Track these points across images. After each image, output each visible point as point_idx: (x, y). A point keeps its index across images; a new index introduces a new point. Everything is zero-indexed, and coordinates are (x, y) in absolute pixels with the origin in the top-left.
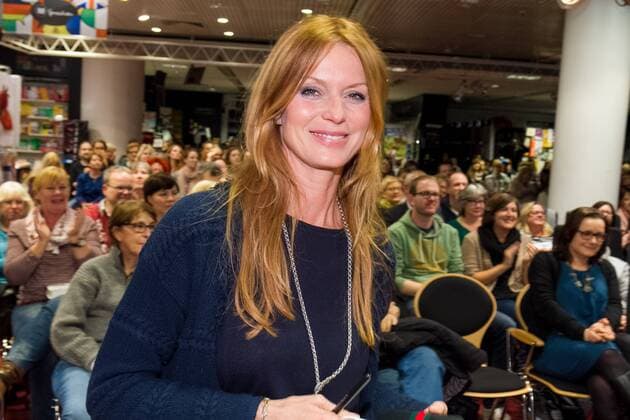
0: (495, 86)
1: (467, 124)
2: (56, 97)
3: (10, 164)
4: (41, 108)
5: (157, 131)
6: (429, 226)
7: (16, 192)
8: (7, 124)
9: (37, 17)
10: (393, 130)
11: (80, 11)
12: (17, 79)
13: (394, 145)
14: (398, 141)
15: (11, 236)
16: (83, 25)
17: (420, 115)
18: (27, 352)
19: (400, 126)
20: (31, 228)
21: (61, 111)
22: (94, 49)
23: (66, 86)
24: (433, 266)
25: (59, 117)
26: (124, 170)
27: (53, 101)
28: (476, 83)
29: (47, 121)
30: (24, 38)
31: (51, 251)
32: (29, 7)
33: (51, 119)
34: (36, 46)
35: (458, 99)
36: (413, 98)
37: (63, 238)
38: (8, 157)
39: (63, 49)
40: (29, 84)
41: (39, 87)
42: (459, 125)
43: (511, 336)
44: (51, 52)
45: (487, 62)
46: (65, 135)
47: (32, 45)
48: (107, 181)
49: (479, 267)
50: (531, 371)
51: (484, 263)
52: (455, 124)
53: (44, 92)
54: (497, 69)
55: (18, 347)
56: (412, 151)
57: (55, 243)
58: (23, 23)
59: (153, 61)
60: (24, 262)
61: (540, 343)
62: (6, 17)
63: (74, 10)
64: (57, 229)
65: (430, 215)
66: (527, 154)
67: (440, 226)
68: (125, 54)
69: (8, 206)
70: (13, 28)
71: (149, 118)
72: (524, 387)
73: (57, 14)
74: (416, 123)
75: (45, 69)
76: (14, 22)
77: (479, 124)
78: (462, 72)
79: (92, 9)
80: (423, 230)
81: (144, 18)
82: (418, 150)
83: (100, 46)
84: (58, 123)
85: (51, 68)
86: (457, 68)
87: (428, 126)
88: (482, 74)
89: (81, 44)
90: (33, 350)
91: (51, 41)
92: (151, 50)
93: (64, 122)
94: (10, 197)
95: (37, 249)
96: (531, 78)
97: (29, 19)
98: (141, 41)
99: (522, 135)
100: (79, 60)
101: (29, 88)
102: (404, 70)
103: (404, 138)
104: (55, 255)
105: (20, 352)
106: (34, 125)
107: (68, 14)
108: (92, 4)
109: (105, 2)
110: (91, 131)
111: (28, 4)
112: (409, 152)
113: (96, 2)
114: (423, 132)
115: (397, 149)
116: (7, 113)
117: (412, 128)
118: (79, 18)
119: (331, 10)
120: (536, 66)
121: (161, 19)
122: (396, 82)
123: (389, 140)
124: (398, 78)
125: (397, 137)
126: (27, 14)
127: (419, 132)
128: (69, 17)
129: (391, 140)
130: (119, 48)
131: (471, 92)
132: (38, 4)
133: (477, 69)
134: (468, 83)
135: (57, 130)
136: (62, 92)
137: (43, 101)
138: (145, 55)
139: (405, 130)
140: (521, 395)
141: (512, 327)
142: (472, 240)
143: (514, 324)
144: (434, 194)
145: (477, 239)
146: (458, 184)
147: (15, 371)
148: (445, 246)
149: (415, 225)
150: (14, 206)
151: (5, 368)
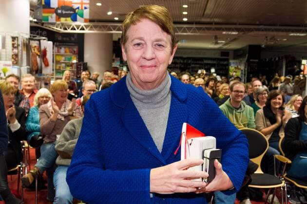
0: (285, 40)
1: (272, 59)
2: (73, 52)
3: (48, 82)
4: (66, 57)
5: (120, 66)
6: (239, 107)
7: (45, 93)
8: (46, 64)
9: (57, 14)
10: (234, 63)
11: (77, 11)
13: (234, 70)
14: (237, 68)
16: (78, 17)
17: (247, 55)
18: (44, 163)
19: (237, 61)
20: (51, 108)
21: (75, 58)
22: (89, 28)
23: (77, 47)
24: (240, 125)
25: (75, 61)
26: (91, 82)
27: (71, 54)
28: (273, 38)
29: (69, 63)
30: (53, 24)
31: (60, 119)
32: (54, 10)
33: (70, 62)
34: (62, 29)
35: (263, 46)
36: (244, 47)
37: (66, 113)
38: (47, 79)
39: (75, 29)
40: (61, 46)
41: (65, 48)
42: (267, 60)
43: (276, 159)
44: (69, 31)
45: (278, 27)
46: (77, 69)
47: (61, 28)
48: (84, 88)
49: (264, 126)
50: (286, 176)
51: (267, 124)
52: (266, 59)
53: (67, 50)
54: (283, 31)
55: (40, 161)
56: (243, 73)
57: (62, 115)
58: (52, 17)
59: (117, 34)
60: (49, 123)
62: (44, 15)
63: (74, 10)
64: (62, 109)
65: (239, 102)
66: (302, 73)
67: (244, 106)
68: (103, 31)
69: (42, 99)
70: (48, 20)
71: (117, 61)
72: (281, 183)
73: (67, 12)
74: (246, 59)
75: (68, 39)
76: (48, 17)
77: (277, 59)
78: (265, 33)
79: (82, 9)
80: (236, 108)
81: (110, 13)
82: (246, 72)
83: (91, 27)
84: (74, 64)
85: (70, 39)
86: (263, 31)
87: (251, 60)
88: (275, 33)
89: (82, 27)
90: (47, 162)
91: (69, 26)
92: (115, 28)
93: (77, 63)
94: (43, 95)
95: (53, 117)
96: (302, 35)
97: (54, 15)
98: (110, 24)
99: (300, 63)
100: (83, 34)
101: (61, 48)
102: (237, 33)
103: (239, 67)
104: (62, 121)
105: (41, 163)
106: (63, 65)
107: (71, 12)
108: (82, 7)
109: (88, 6)
110: (89, 67)
111: (54, 8)
112: (242, 73)
113: (84, 6)
114: (249, 64)
115: (236, 72)
116: (46, 59)
117: (243, 62)
118: (77, 14)
119: (197, 5)
120: (303, 28)
121: (118, 13)
122: (235, 39)
123: (232, 68)
124: (234, 37)
125: (236, 66)
126: (53, 13)
127: (247, 64)
128: (72, 14)
129: (233, 68)
130: (100, 28)
131: (273, 43)
132: (58, 8)
133: (273, 31)
134: (269, 38)
135: (74, 67)
136: (75, 50)
137: (67, 54)
138: (112, 31)
139: (240, 63)
140: (280, 187)
141: (277, 154)
142: (260, 113)
143: (279, 153)
144: (242, 92)
145: (263, 113)
146: (256, 86)
147: (38, 171)
148: (247, 116)
149: (231, 106)
150: (45, 99)
151: (34, 170)
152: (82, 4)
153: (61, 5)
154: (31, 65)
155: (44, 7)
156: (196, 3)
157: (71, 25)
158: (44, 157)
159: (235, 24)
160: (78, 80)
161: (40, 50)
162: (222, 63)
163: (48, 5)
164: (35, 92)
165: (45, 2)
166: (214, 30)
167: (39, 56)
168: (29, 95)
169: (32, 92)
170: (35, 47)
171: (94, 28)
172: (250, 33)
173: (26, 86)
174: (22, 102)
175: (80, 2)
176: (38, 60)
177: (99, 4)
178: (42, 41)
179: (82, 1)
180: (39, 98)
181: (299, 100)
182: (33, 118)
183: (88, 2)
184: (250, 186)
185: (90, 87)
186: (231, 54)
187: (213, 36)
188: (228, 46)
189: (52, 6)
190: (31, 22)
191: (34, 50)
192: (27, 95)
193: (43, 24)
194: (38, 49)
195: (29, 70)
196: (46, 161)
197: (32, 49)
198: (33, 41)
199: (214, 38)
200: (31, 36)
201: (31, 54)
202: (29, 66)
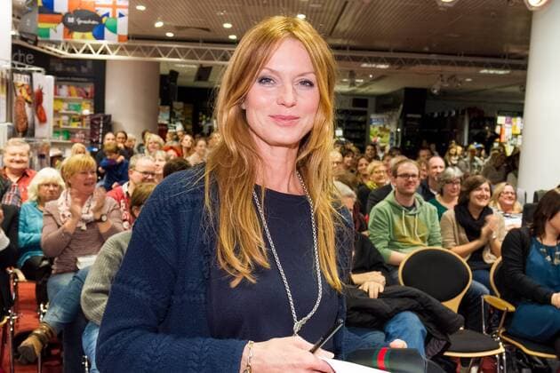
0: (469, 80)
1: (443, 113)
2: (84, 94)
3: (44, 153)
4: (71, 103)
5: (170, 122)
6: (411, 204)
8: (43, 118)
9: (67, 25)
10: (378, 120)
11: (104, 19)
12: (51, 78)
13: (379, 133)
14: (383, 129)
15: (45, 215)
16: (107, 32)
17: (401, 106)
18: (60, 315)
19: (384, 116)
20: (63, 208)
21: (89, 106)
22: (116, 52)
23: (92, 85)
24: (415, 239)
25: (87, 111)
27: (81, 98)
28: (453, 77)
29: (76, 115)
30: (57, 44)
31: (80, 227)
32: (60, 17)
33: (79, 114)
34: (67, 51)
35: (435, 91)
36: (395, 92)
37: (90, 216)
38: (43, 146)
39: (90, 52)
40: (61, 83)
41: (69, 86)
42: (436, 115)
43: (485, 302)
44: (79, 55)
45: (462, 59)
46: (92, 127)
47: (63, 49)
48: (133, 166)
49: (456, 241)
50: (504, 334)
51: (460, 239)
52: (433, 114)
53: (73, 90)
54: (470, 65)
55: (53, 310)
56: (395, 138)
57: (84, 220)
58: (56, 31)
59: (167, 62)
61: (512, 308)
62: (42, 25)
63: (99, 19)
65: (411, 194)
66: (498, 140)
67: (421, 204)
68: (143, 56)
69: (46, 188)
70: (48, 36)
71: (164, 112)
72: (498, 347)
73: (85, 22)
75: (74, 70)
76: (48, 29)
77: (454, 113)
78: (439, 68)
79: (114, 17)
80: (407, 208)
81: (159, 24)
82: (399, 137)
83: (122, 49)
84: (86, 116)
85: (79, 69)
86: (435, 64)
87: (409, 116)
88: (457, 69)
89: (105, 47)
90: (64, 313)
91: (79, 46)
92: (166, 52)
93: (91, 115)
94: (48, 181)
96: (501, 72)
97: (61, 27)
98: (157, 45)
99: (493, 122)
100: (104, 62)
101: (60, 87)
102: (387, 66)
103: (387, 127)
104: (83, 230)
105: (54, 314)
106: (65, 118)
107: (94, 22)
108: (114, 13)
109: (125, 12)
110: (115, 123)
111: (60, 14)
112: (392, 139)
113: (119, 11)
114: (404, 122)
115: (382, 137)
116: (42, 109)
117: (394, 118)
118: (104, 25)
119: (323, 15)
120: (506, 61)
121: (173, 24)
122: (380, 77)
123: (374, 128)
124: (381, 74)
125: (382, 126)
126: (59, 23)
127: (401, 121)
128: (95, 25)
129: (376, 129)
130: (138, 51)
131: (447, 85)
132: (68, 14)
133: (453, 64)
134: (445, 78)
135: (85, 123)
136: (89, 90)
137: (72, 97)
138: (160, 56)
139: (388, 120)
140: (494, 355)
141: (486, 294)
142: (449, 218)
143: (488, 291)
144: (414, 176)
145: (453, 216)
146: (436, 167)
147: (50, 331)
148: (426, 222)
149: (398, 204)
150: (52, 188)
151: (42, 329)
152: (114, 6)
153: (74, 9)
154: (14, 120)
155: (41, 11)
156: (322, 12)
157: (83, 44)
158: (59, 303)
159: (387, 50)
160: (93, 147)
161: (32, 91)
162: (353, 118)
163: (48, 7)
164: (28, 173)
165: (43, 3)
166: (348, 60)
167: (30, 103)
168: (18, 178)
169: (24, 175)
170: (23, 85)
171: (126, 51)
172: (412, 68)
173: (12, 161)
174: (7, 194)
175: (111, 3)
176: (28, 110)
177: (141, 8)
178: (35, 75)
179: (115, 2)
180: (39, 187)
181: (507, 193)
182: (26, 225)
183: (127, 4)
184: (447, 354)
185: (145, 167)
186: (371, 104)
187: (347, 71)
188: (367, 88)
189: (57, 9)
190: (13, 37)
191: (21, 91)
192: (14, 179)
193: (36, 43)
194: (27, 90)
195: (11, 130)
196: (63, 309)
197: (18, 90)
198: (19, 75)
199: (348, 74)
200: (13, 65)
201: (15, 98)
202: (11, 122)
